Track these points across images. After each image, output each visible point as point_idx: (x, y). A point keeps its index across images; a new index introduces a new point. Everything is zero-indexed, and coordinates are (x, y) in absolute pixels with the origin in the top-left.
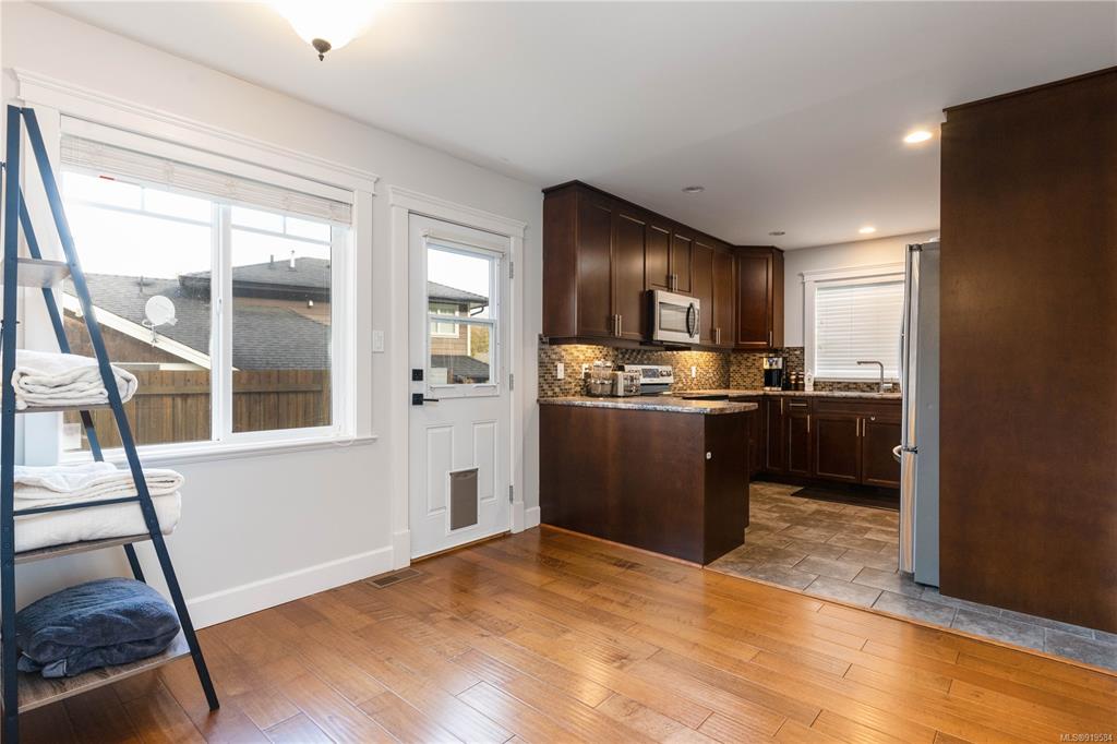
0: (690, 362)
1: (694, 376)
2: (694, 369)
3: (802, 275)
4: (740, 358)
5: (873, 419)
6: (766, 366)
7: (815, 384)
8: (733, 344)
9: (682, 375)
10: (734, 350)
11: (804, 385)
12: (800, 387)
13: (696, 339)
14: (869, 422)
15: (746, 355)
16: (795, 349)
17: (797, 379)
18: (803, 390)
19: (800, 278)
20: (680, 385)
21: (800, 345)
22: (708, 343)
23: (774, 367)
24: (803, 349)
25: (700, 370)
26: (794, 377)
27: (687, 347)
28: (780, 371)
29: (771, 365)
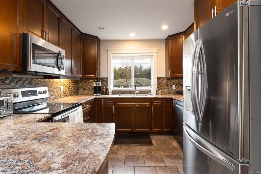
0: (60, 84)
1: (62, 90)
2: (62, 88)
3: (107, 50)
4: (83, 82)
5: (137, 106)
6: (95, 85)
7: (112, 92)
8: (81, 75)
9: (55, 91)
10: (81, 78)
11: (108, 92)
12: (107, 93)
13: (63, 72)
14: (136, 108)
15: (85, 81)
16: (105, 78)
17: (106, 90)
18: (108, 94)
19: (107, 51)
20: (54, 96)
21: (107, 77)
22: (70, 74)
23: (98, 85)
24: (107, 78)
25: (65, 88)
26: (105, 89)
27: (57, 77)
28: (100, 87)
29: (97, 85)
